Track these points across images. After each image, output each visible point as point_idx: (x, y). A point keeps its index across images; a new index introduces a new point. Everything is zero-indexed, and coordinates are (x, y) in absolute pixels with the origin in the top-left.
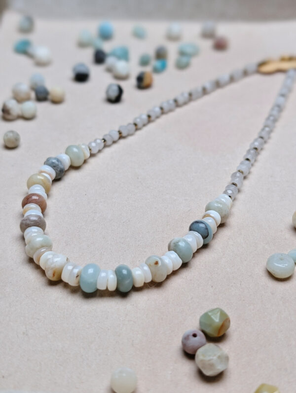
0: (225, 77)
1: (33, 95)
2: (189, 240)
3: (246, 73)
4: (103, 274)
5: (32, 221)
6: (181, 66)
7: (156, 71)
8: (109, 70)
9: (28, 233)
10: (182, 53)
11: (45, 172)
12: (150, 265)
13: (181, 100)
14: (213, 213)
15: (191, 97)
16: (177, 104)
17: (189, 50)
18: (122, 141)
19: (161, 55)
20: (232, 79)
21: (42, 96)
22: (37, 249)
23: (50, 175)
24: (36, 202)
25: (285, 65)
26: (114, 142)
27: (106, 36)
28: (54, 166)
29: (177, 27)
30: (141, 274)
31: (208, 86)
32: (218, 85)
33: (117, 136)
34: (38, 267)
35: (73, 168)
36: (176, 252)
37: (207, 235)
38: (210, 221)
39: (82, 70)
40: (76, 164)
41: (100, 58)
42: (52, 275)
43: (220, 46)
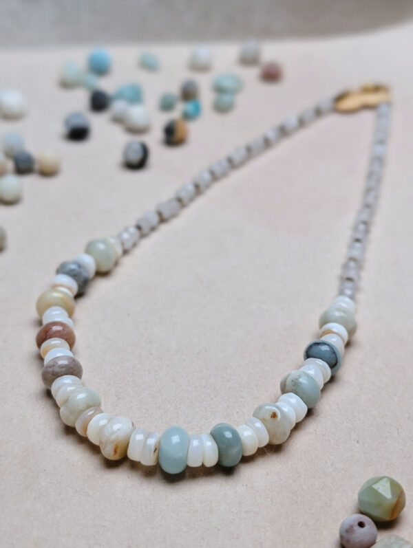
0: (292, 120)
1: (10, 165)
2: (311, 372)
3: (319, 113)
4: (195, 443)
5: (62, 367)
6: (222, 108)
7: (187, 117)
8: (118, 120)
9: (59, 388)
10: (219, 90)
11: (62, 286)
12: (264, 419)
13: (237, 158)
14: (336, 327)
15: (250, 152)
16: (232, 164)
17: (228, 84)
18: (164, 228)
19: (188, 94)
20: (302, 123)
21: (24, 166)
22: (82, 411)
23: (69, 289)
24: (59, 335)
25: (372, 99)
26: (153, 229)
27: (100, 69)
28: (74, 275)
29: (205, 51)
30: (252, 435)
31: (271, 135)
32: (283, 132)
33: (154, 219)
34: (83, 440)
35: (102, 274)
36: (296, 393)
37: (334, 362)
38: (334, 340)
39: (78, 122)
40: (104, 269)
41: (99, 102)
42: (112, 453)
43: (271, 75)
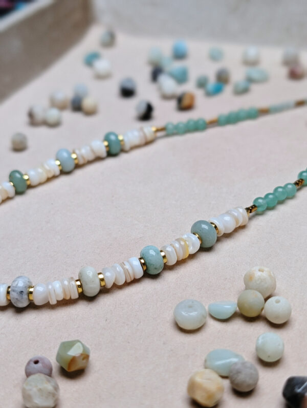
6: (239, 92)
7: (209, 94)
17: (255, 75)
19: (222, 78)
21: (77, 106)
27: (179, 55)
39: (128, 85)
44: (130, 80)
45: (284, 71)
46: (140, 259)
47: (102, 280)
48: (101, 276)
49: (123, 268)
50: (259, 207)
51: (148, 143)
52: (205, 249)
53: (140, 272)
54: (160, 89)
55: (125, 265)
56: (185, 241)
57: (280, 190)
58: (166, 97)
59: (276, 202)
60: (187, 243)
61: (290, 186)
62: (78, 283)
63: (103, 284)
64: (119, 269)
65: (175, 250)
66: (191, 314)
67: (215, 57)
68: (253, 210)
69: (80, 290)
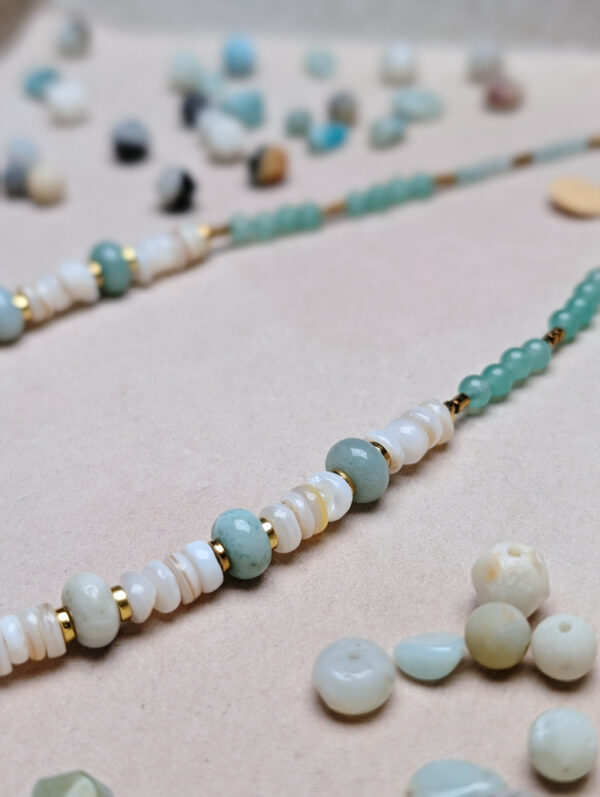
6: (382, 142)
7: (317, 149)
10: (404, 117)
19: (342, 114)
21: (14, 187)
27: (238, 68)
39: (132, 136)
43: (500, 100)
44: (134, 124)
45: (474, 96)
46: (214, 543)
47: (123, 604)
48: (120, 596)
49: (174, 570)
50: (474, 397)
51: (193, 263)
52: (364, 506)
53: (214, 576)
54: (205, 142)
55: (176, 561)
56: (316, 491)
57: (516, 355)
58: (220, 160)
59: (511, 384)
60: (323, 495)
61: (536, 346)
62: (64, 617)
63: (126, 614)
64: (163, 572)
65: (296, 514)
66: (359, 676)
67: (317, 69)
68: (462, 407)
69: (70, 634)
